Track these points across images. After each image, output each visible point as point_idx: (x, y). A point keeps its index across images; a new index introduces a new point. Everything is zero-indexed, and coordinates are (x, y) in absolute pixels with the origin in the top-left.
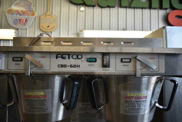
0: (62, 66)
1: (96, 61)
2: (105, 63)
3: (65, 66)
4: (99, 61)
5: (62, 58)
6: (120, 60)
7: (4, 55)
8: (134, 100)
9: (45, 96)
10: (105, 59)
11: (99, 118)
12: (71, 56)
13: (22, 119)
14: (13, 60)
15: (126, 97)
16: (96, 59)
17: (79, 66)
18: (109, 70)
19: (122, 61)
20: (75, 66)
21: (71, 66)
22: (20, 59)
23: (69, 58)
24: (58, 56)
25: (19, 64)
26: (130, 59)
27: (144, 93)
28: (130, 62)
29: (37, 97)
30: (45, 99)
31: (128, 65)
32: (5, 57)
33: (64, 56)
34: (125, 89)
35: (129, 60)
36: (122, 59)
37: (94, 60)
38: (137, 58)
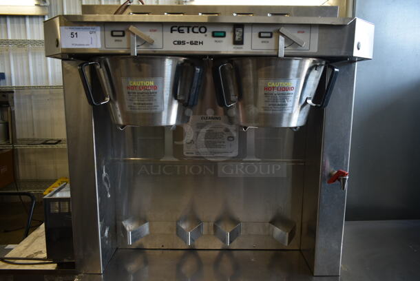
0: (179, 43)
1: (224, 36)
2: (237, 38)
3: (183, 43)
4: (229, 36)
5: (179, 31)
6: (257, 34)
7: (99, 28)
8: (275, 92)
9: (155, 87)
10: (237, 33)
11: (228, 140)
12: (190, 29)
13: (121, 122)
14: (112, 35)
15: (266, 88)
16: (225, 33)
17: (202, 43)
18: (242, 48)
19: (260, 36)
20: (196, 43)
21: (191, 43)
22: (121, 33)
23: (188, 32)
24: (174, 29)
25: (121, 41)
26: (271, 33)
27: (293, 82)
28: (271, 37)
29: (144, 87)
30: (155, 91)
31: (268, 42)
32: (101, 30)
33: (181, 29)
34: (268, 76)
35: (269, 35)
36: (260, 33)
37: (222, 34)
38: (280, 31)
